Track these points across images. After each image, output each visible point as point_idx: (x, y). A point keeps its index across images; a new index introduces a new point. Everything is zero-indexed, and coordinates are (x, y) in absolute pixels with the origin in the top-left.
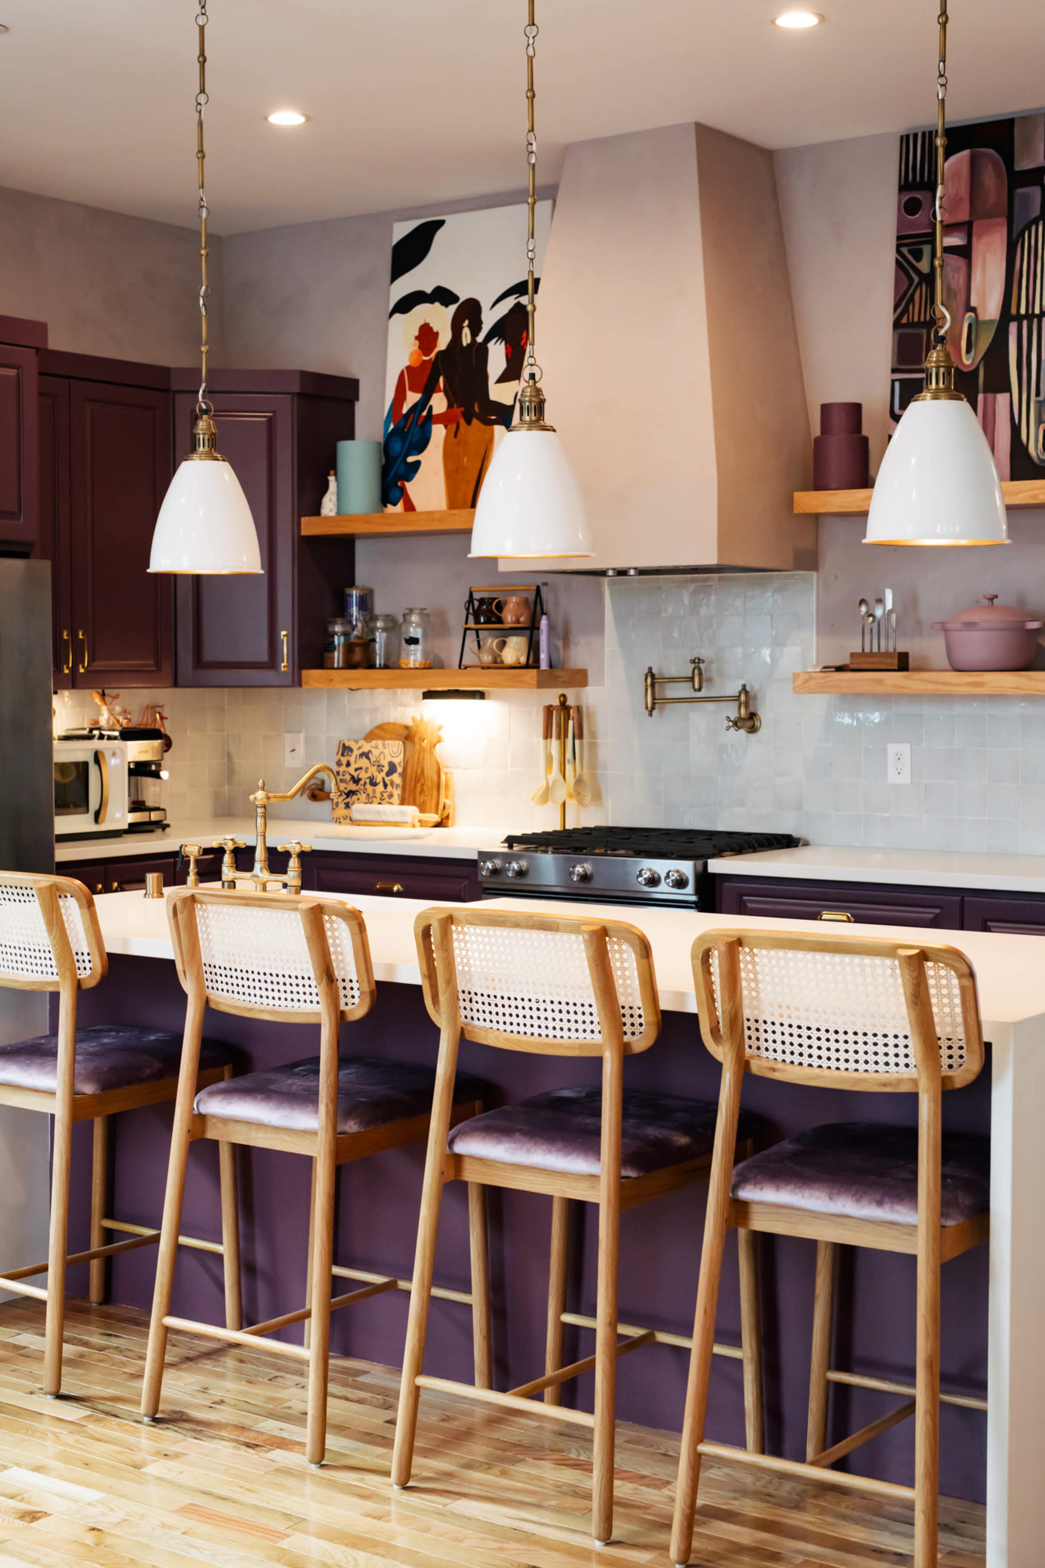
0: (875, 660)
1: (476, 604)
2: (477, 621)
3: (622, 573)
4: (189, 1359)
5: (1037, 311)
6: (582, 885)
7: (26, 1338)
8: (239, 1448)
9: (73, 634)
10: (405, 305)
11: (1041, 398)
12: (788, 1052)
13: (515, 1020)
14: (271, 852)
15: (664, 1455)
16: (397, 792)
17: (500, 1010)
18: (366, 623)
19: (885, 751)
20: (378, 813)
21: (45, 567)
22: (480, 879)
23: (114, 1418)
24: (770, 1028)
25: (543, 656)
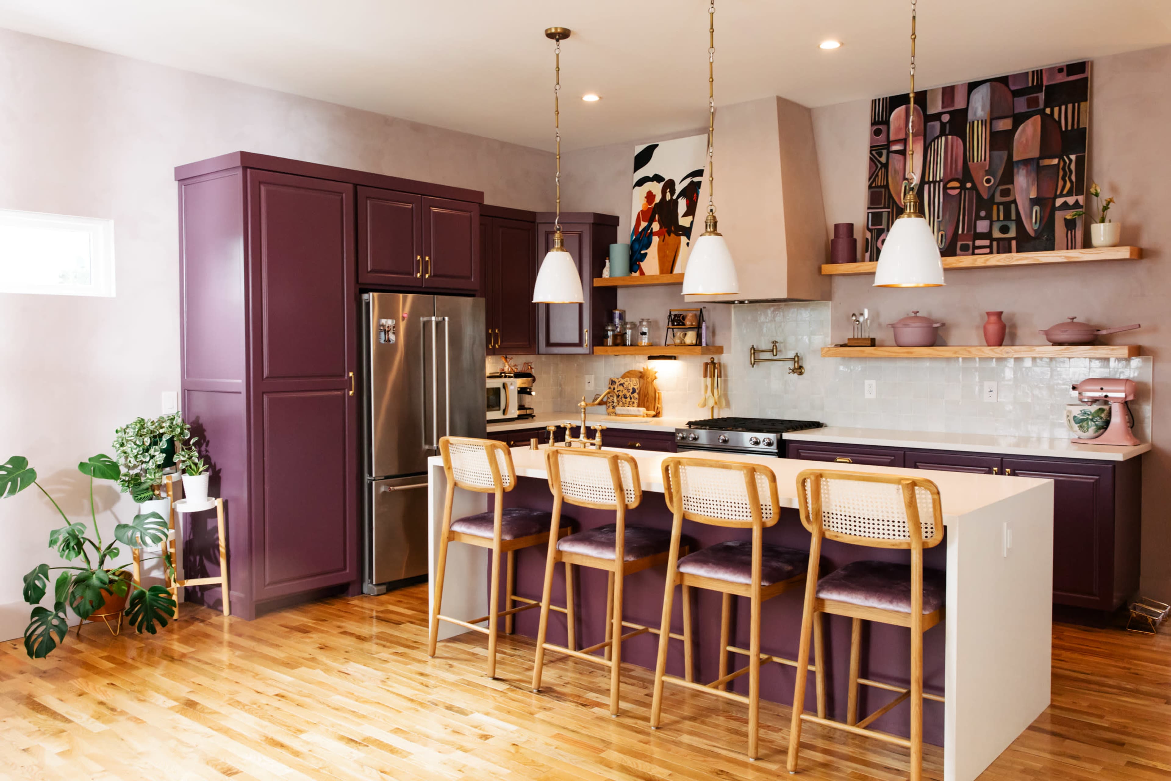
0: (859, 341)
1: (673, 317)
2: (673, 325)
3: (742, 302)
4: (552, 662)
5: (938, 179)
6: (724, 444)
7: (478, 650)
8: (578, 706)
9: (493, 331)
10: (640, 183)
11: (940, 219)
12: (844, 528)
13: (709, 510)
14: (588, 429)
15: (778, 715)
16: (636, 401)
17: (702, 505)
18: (622, 325)
19: (864, 384)
20: (628, 410)
21: (482, 301)
22: (676, 441)
23: (520, 690)
24: (835, 516)
25: (704, 340)
